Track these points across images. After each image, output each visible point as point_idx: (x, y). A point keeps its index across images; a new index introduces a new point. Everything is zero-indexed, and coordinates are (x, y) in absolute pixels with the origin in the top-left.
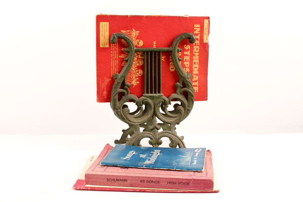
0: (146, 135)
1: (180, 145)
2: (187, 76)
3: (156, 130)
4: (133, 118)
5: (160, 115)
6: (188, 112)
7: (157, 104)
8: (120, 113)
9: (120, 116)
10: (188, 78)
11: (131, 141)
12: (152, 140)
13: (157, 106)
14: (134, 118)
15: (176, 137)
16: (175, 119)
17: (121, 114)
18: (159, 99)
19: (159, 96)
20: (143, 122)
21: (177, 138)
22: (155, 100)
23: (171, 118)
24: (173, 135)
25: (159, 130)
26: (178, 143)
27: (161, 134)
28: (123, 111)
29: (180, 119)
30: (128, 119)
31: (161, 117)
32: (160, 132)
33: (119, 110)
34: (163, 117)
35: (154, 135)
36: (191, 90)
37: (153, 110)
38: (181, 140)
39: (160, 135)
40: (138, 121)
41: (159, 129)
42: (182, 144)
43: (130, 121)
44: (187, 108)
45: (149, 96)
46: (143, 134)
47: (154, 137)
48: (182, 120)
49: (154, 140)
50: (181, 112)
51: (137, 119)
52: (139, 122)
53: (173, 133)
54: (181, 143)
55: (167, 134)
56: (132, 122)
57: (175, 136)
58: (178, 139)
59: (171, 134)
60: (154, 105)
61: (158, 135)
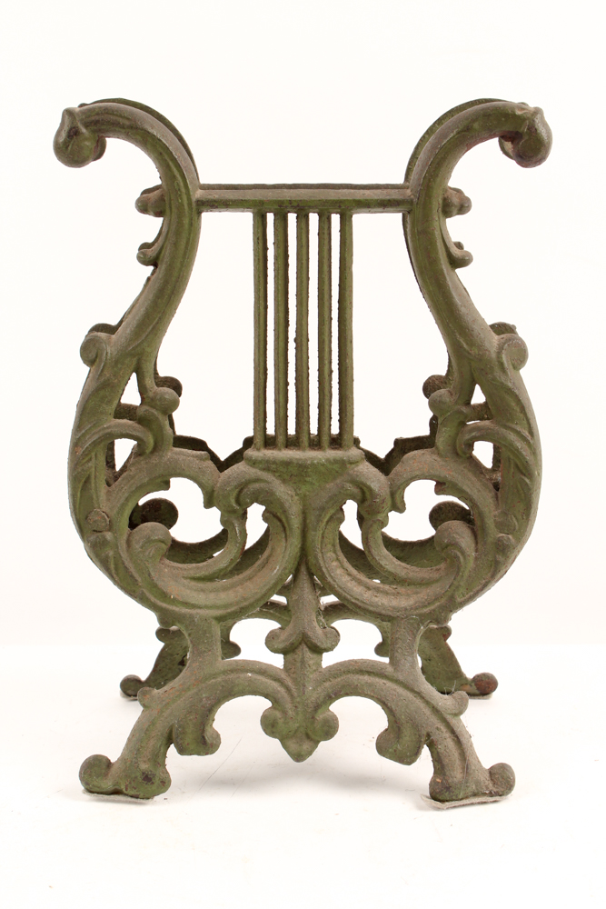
0: (250, 680)
1: (440, 748)
2: (494, 356)
3: (308, 654)
4: (186, 582)
5: (339, 571)
6: (500, 558)
7: (323, 509)
8: (111, 553)
9: (112, 566)
10: (501, 364)
11: (161, 712)
12: (278, 714)
13: (319, 519)
14: (194, 579)
15: (419, 702)
16: (425, 594)
17: (118, 558)
18: (335, 478)
19: (336, 461)
20: (237, 603)
21: (422, 705)
22: (312, 484)
23: (402, 590)
24: (400, 690)
25: (325, 655)
26: (428, 735)
27: (334, 681)
28: (128, 542)
29: (452, 598)
30: (155, 586)
31: (346, 578)
32: (330, 668)
33: (109, 536)
34: (354, 578)
35: (295, 681)
36: (518, 433)
37: (295, 542)
38: (449, 717)
39: (327, 684)
40: (211, 598)
41: (327, 650)
42: (450, 743)
43: (164, 596)
44: (494, 533)
45: (274, 463)
46: (232, 676)
47: (292, 696)
48: (462, 605)
49: (290, 713)
50: (457, 557)
51: (209, 585)
52: (219, 603)
53: (401, 678)
54: (447, 735)
55: (366, 678)
56: (174, 601)
57: (412, 690)
58: (427, 711)
59: (389, 684)
60: (304, 513)
61: (319, 683)
